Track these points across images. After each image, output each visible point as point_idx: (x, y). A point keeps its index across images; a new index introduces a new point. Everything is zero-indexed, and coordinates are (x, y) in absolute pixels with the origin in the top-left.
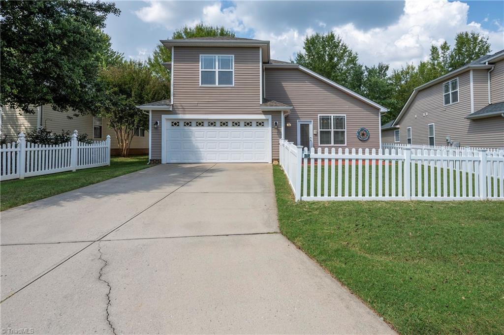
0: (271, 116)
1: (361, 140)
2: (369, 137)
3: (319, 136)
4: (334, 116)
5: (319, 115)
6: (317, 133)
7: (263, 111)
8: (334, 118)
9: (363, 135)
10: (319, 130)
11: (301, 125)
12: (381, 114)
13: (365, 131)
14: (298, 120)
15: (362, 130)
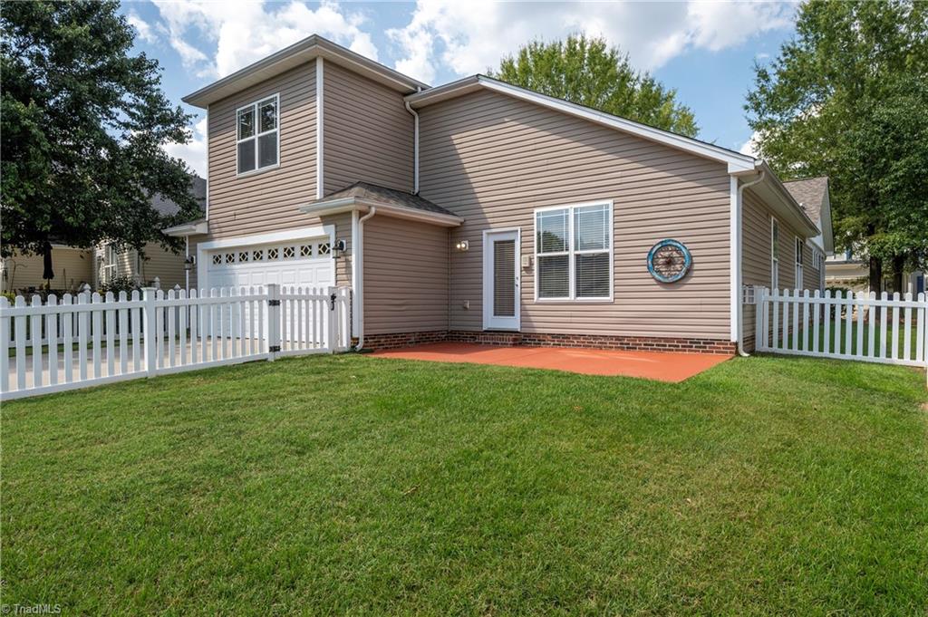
0: (333, 226)
1: (660, 283)
2: (689, 271)
3: (536, 272)
4: (575, 210)
5: (536, 210)
6: (531, 264)
7: (321, 217)
8: (576, 216)
9: (670, 262)
10: (536, 255)
11: (495, 243)
12: (740, 183)
13: (678, 250)
14: (484, 232)
15: (664, 245)
